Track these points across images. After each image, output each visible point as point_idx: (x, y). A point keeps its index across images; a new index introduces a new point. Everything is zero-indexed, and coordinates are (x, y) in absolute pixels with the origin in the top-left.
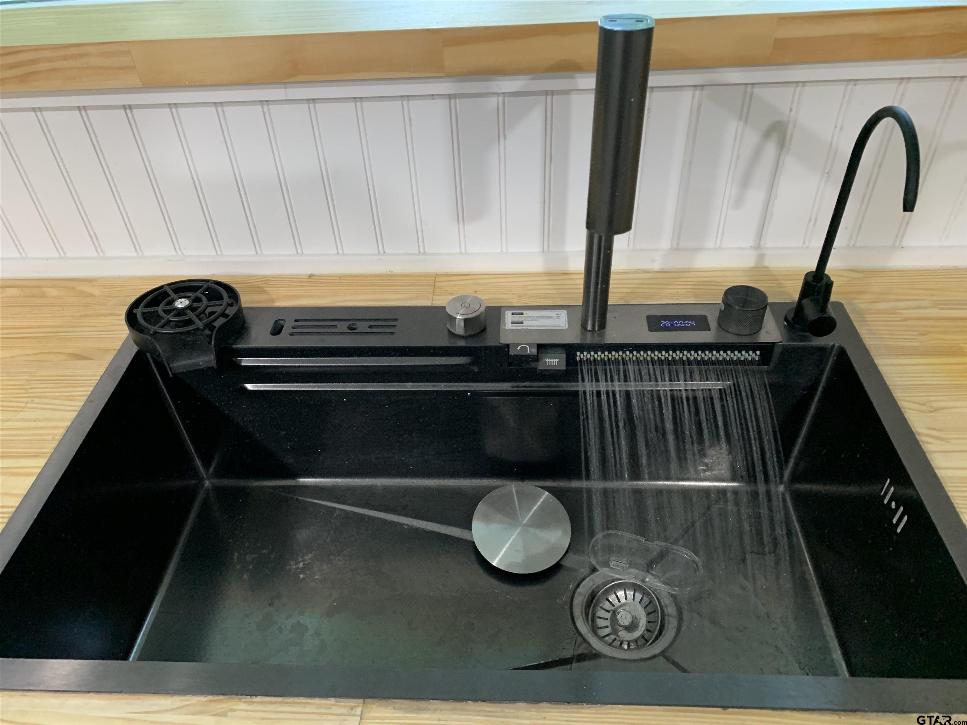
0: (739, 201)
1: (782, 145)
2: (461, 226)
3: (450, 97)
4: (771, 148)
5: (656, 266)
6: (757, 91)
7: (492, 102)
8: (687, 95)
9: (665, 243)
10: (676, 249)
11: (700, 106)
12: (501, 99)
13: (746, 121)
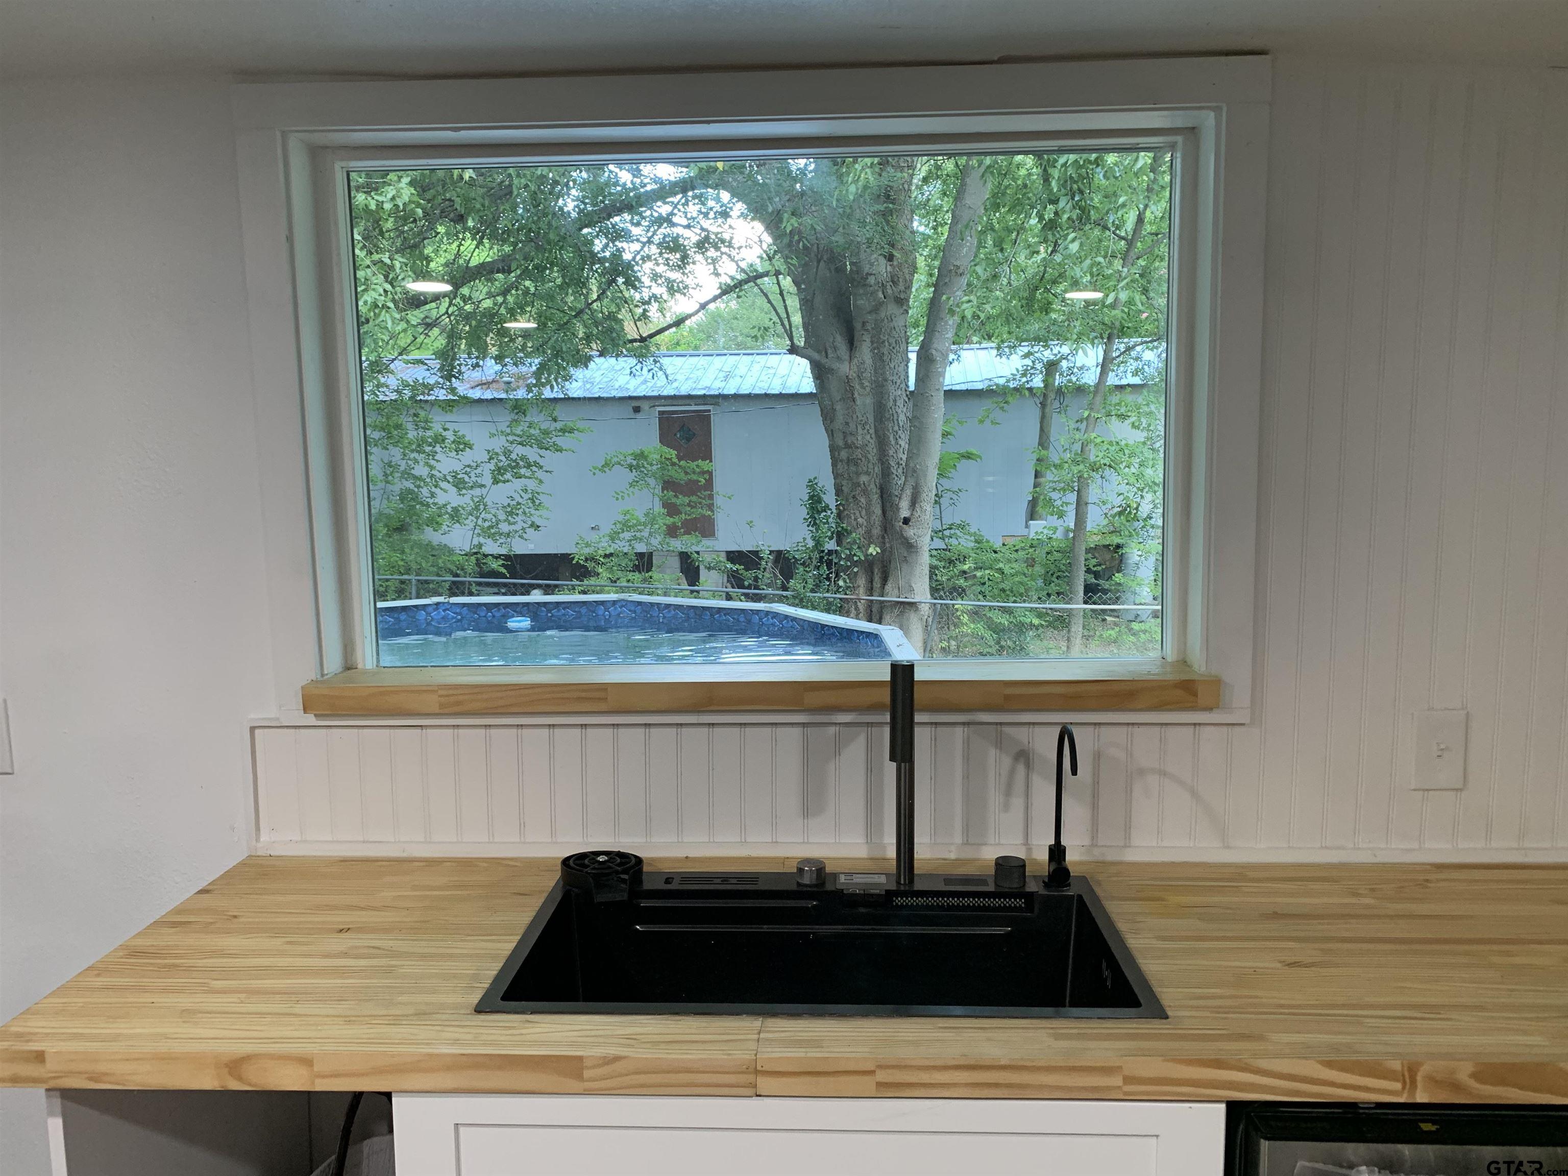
0: (1006, 807)
1: (1028, 766)
2: (806, 821)
3: (804, 725)
4: (1021, 769)
5: (953, 856)
6: (1006, 729)
7: (832, 730)
8: (959, 730)
9: (958, 839)
10: (966, 843)
11: (968, 738)
12: (837, 728)
13: (1001, 749)
